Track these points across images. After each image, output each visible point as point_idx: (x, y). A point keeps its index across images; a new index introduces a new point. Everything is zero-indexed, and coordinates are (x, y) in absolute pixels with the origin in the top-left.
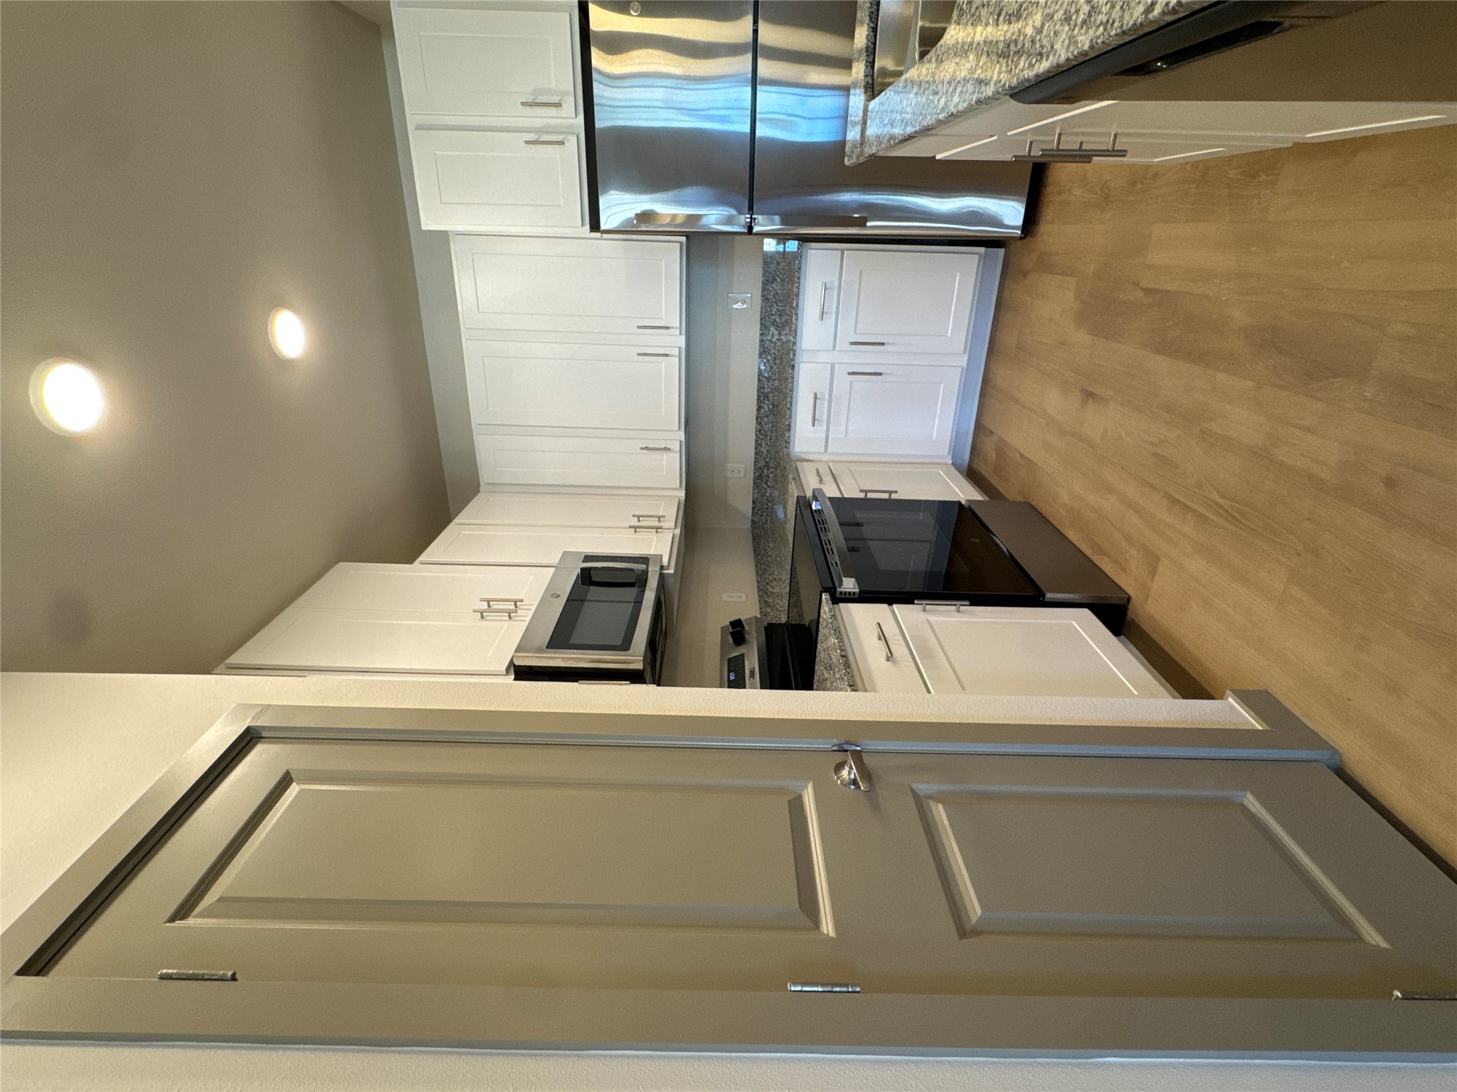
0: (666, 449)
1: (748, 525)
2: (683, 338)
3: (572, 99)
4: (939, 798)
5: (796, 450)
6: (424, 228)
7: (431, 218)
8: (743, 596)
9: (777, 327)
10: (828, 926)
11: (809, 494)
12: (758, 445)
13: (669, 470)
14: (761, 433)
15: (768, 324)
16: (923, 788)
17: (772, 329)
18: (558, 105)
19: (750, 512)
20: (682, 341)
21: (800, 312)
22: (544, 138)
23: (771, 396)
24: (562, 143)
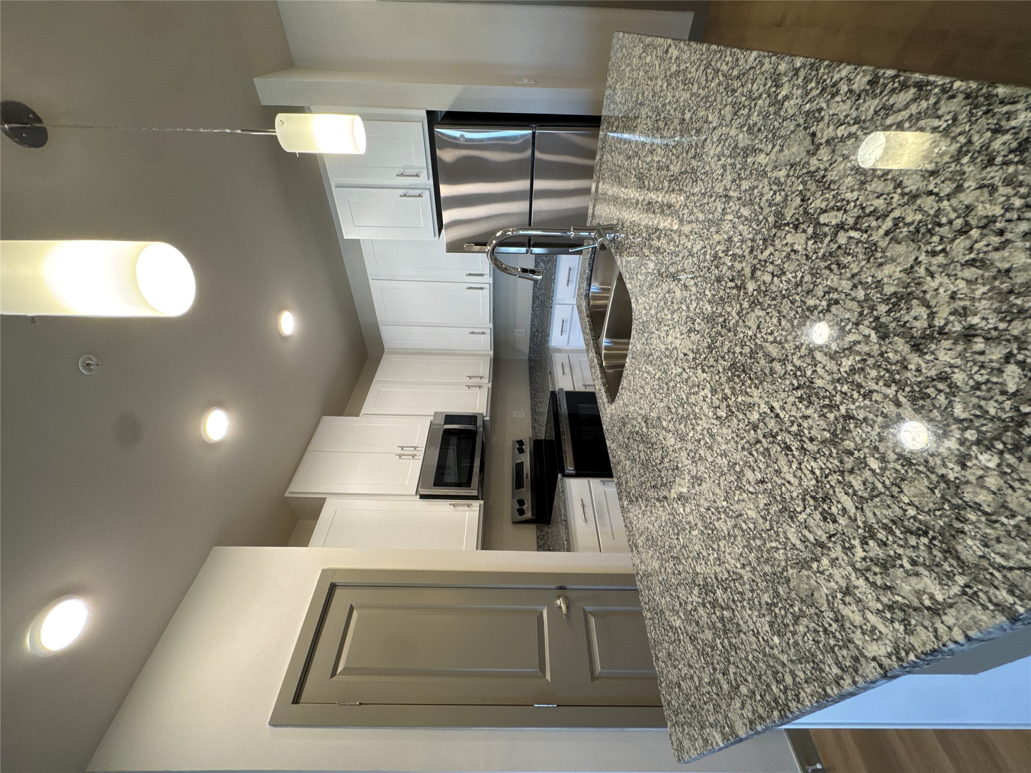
0: (483, 333)
1: (527, 358)
2: (492, 279)
3: (426, 171)
4: (593, 614)
5: (552, 344)
6: (345, 238)
7: (349, 233)
8: (524, 413)
9: (544, 263)
10: (548, 677)
11: (557, 390)
12: (532, 321)
13: (485, 343)
14: (534, 315)
15: (539, 261)
16: (588, 608)
17: (542, 264)
18: (417, 175)
19: (527, 351)
20: (491, 280)
21: (556, 281)
22: (411, 192)
23: (540, 297)
24: (420, 196)
